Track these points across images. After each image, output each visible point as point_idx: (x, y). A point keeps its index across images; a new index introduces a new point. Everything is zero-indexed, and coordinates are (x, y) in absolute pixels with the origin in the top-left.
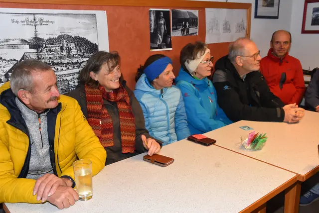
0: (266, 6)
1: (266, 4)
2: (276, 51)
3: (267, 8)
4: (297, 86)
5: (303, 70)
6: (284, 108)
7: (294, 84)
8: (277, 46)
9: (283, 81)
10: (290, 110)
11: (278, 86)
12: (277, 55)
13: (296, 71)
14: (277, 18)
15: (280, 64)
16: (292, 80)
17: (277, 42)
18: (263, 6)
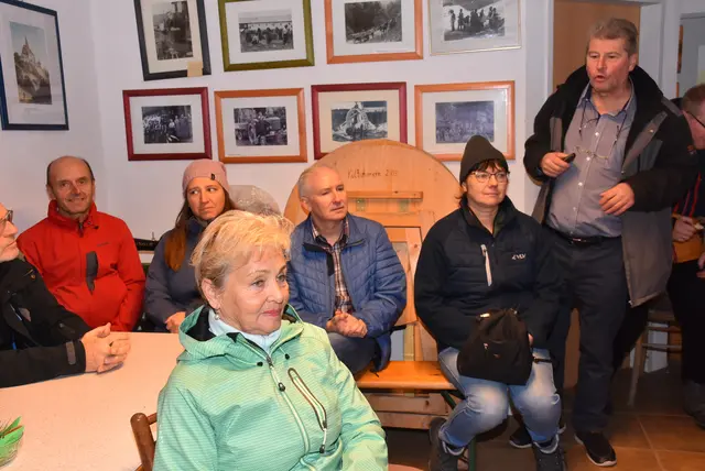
0: (30, 102)
1: (29, 97)
2: (66, 203)
3: (33, 106)
4: (127, 279)
5: (137, 241)
6: (83, 340)
7: (121, 275)
8: (64, 193)
9: (93, 273)
10: (97, 342)
11: (84, 285)
12: (68, 212)
13: (121, 246)
14: (65, 127)
15: (81, 234)
16: (115, 266)
17: (63, 183)
18: (22, 101)
